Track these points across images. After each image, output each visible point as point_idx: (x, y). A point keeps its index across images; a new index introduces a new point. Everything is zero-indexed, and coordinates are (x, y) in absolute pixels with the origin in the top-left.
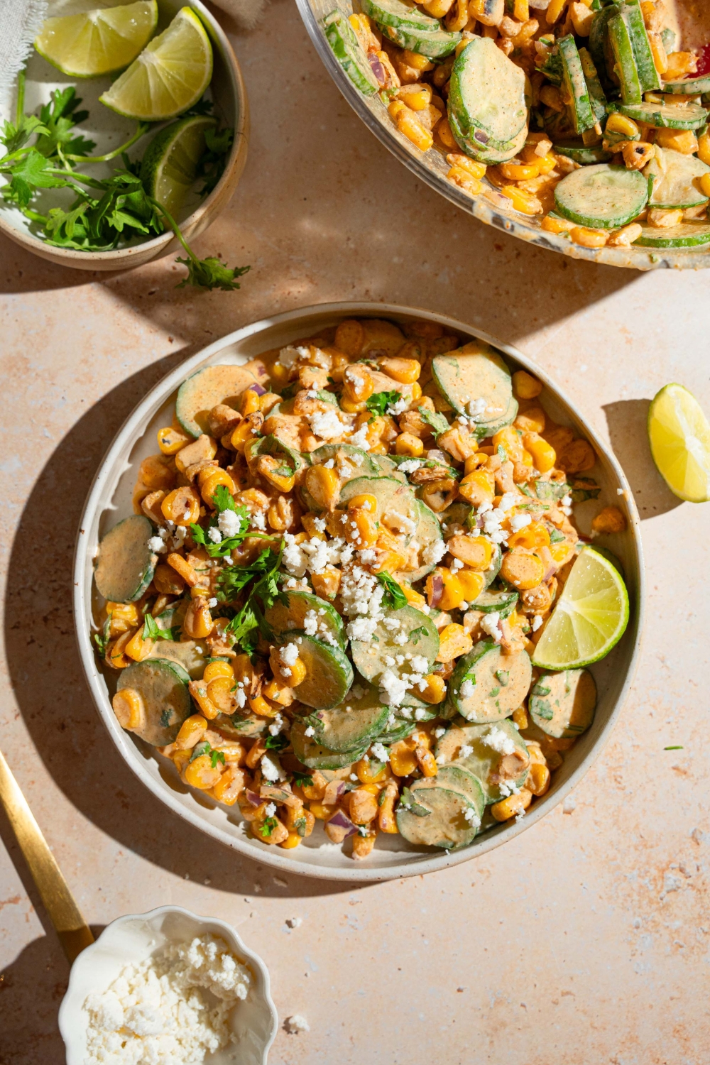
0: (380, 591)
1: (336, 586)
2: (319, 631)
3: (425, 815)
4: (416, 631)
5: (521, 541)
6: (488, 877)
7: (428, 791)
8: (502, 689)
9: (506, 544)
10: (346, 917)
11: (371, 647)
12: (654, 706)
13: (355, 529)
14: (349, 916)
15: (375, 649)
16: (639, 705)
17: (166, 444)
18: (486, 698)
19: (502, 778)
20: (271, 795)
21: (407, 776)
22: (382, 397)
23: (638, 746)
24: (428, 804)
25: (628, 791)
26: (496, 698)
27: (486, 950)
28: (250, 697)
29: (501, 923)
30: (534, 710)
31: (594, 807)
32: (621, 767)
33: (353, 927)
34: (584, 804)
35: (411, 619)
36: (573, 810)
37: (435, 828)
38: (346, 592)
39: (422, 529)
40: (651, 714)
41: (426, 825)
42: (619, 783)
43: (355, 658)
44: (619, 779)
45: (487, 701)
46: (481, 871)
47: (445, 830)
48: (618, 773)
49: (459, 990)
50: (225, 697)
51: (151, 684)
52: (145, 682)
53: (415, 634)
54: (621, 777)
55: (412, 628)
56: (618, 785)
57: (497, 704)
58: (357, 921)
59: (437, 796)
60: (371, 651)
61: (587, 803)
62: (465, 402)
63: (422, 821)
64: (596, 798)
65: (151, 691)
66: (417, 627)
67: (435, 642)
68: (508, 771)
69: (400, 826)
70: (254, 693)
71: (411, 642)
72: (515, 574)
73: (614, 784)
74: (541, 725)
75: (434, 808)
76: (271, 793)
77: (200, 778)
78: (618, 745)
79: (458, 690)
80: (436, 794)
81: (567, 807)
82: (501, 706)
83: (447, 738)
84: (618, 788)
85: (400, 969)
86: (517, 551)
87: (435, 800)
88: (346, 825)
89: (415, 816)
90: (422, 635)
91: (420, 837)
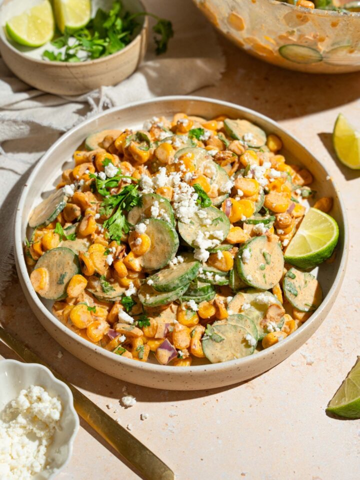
0: (196, 196)
1: (171, 194)
2: (160, 215)
3: (221, 341)
4: (216, 219)
5: (274, 187)
6: (260, 401)
7: (222, 326)
8: (267, 266)
9: (267, 189)
10: (167, 425)
11: (190, 227)
12: (357, 306)
13: (182, 164)
14: (169, 424)
15: (192, 228)
16: (348, 305)
17: (79, 156)
18: (257, 270)
19: (268, 320)
20: (123, 328)
21: (209, 317)
22: (197, 131)
23: (350, 328)
24: (222, 333)
25: (346, 352)
26: (263, 272)
27: (260, 447)
28: (116, 259)
29: (270, 430)
30: (286, 288)
31: (325, 361)
32: (341, 339)
33: (171, 431)
34: (319, 359)
35: (213, 213)
36: (313, 363)
37: (226, 350)
38: (176, 197)
39: (219, 178)
40: (356, 311)
41: (221, 349)
42: (340, 348)
43: (180, 231)
44: (340, 346)
45: (258, 272)
46: (256, 398)
47: (233, 352)
48: (339, 342)
49: (243, 474)
50: (100, 259)
51: (56, 261)
52: (52, 260)
53: (215, 221)
54: (341, 345)
55: (214, 218)
56: (340, 349)
57: (264, 277)
58: (174, 427)
59: (228, 329)
60: (189, 229)
61: (321, 359)
62: (242, 135)
63: (218, 345)
64: (326, 356)
65: (55, 265)
66: (216, 217)
67: (228, 225)
68: (272, 316)
69: (204, 349)
70: (118, 256)
71: (213, 225)
72: (272, 202)
73: (337, 349)
74: (290, 299)
75: (226, 337)
76: (124, 326)
77: (80, 316)
78: (338, 327)
79: (241, 256)
80: (228, 328)
81: (309, 361)
82: (267, 279)
83: (234, 301)
84: (340, 351)
85: (202, 460)
86: (272, 193)
87: (227, 331)
88: (170, 349)
89: (214, 343)
90: (219, 221)
91: (217, 356)
